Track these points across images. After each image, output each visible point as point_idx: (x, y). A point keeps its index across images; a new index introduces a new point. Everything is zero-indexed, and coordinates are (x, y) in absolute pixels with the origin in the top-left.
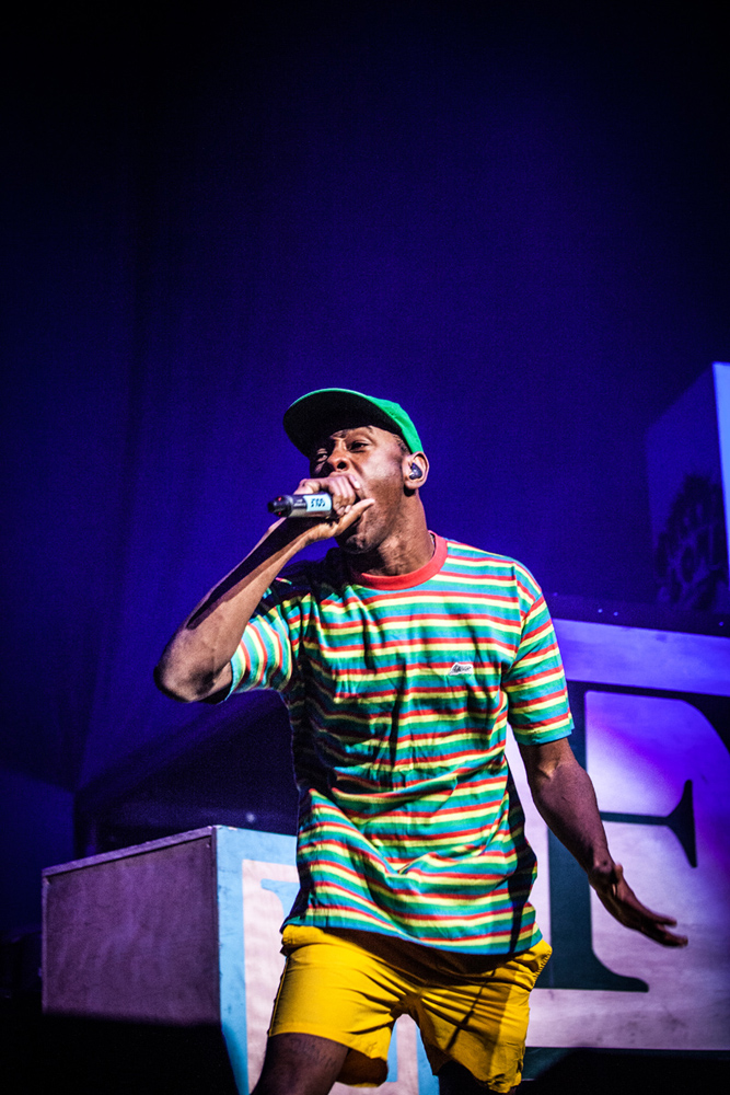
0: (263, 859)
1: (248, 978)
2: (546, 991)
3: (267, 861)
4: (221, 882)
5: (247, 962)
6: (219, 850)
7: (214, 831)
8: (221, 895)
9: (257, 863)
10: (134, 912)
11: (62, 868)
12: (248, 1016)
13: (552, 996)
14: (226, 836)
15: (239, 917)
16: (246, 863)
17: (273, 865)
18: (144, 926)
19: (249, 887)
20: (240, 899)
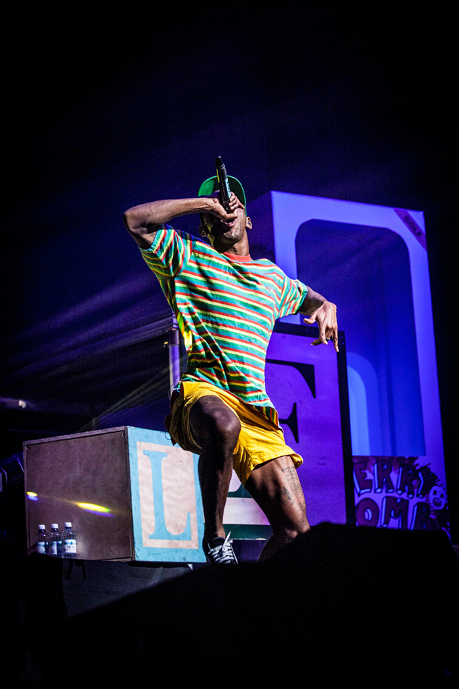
0: (143, 441)
1: (141, 495)
2: (241, 499)
3: (146, 442)
4: (130, 452)
5: (140, 487)
6: (129, 437)
7: (127, 429)
8: (130, 457)
9: (142, 443)
10: (80, 463)
11: (37, 441)
12: (141, 512)
13: (243, 501)
14: (132, 431)
15: (136, 468)
16: (138, 443)
17: (147, 443)
18: (87, 470)
19: (140, 454)
20: (136, 459)
